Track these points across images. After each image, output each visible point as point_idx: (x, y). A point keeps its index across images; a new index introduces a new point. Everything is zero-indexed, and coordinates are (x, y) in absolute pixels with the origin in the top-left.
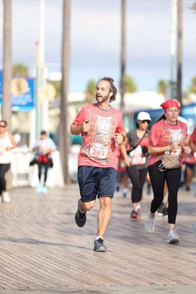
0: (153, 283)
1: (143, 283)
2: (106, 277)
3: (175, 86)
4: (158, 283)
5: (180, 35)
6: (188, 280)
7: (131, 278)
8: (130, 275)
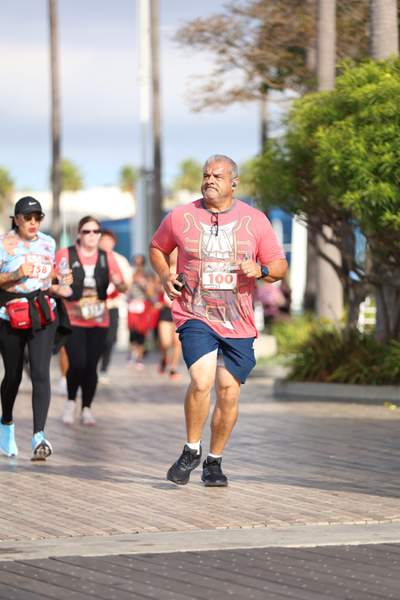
0: (115, 530)
1: (97, 532)
2: (32, 523)
3: (150, 178)
5: (156, 86)
6: (178, 521)
7: (75, 522)
8: (73, 518)
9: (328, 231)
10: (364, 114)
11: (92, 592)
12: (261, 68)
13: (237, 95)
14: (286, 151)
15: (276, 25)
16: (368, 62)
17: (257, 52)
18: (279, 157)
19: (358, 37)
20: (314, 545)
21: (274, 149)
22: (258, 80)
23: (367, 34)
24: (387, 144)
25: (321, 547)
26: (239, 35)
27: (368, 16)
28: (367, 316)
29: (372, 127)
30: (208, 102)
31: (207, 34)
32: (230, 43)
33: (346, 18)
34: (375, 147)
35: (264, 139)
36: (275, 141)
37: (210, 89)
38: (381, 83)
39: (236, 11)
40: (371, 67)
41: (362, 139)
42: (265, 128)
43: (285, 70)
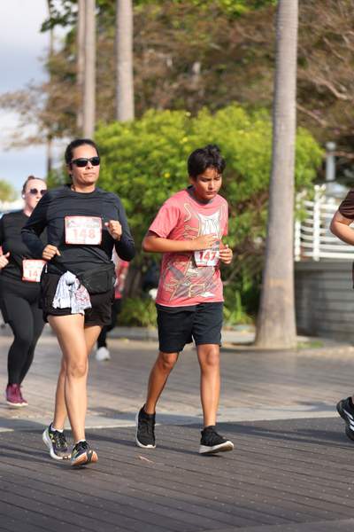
10: (111, 155)
12: (48, 124)
13: (32, 141)
14: (62, 177)
15: (57, 98)
16: (114, 123)
17: (45, 114)
18: (57, 181)
19: (108, 108)
21: (54, 175)
22: (46, 131)
23: (113, 104)
24: (126, 176)
26: (34, 103)
27: (115, 95)
29: (115, 164)
30: (14, 145)
31: (14, 102)
32: (28, 108)
33: (102, 95)
34: (118, 177)
35: (49, 169)
36: (55, 171)
37: (15, 136)
38: (123, 136)
39: (32, 88)
40: (116, 126)
41: (110, 170)
42: (50, 162)
43: (63, 125)
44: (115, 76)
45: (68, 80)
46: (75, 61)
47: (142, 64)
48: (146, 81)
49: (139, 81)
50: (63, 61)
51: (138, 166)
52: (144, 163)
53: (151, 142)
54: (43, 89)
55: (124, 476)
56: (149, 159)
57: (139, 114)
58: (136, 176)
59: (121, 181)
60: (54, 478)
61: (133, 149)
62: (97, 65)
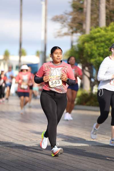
0: (31, 140)
1: (27, 140)
2: (11, 137)
4: (34, 140)
5: (46, 31)
7: (22, 137)
9: (87, 68)
10: (96, 40)
11: (26, 154)
12: (72, 28)
13: (66, 34)
14: (77, 48)
15: (76, 18)
16: (98, 27)
17: (71, 24)
18: (75, 50)
19: (95, 22)
20: (80, 145)
21: (74, 48)
22: (71, 31)
23: (98, 20)
24: (102, 48)
25: (82, 146)
26: (67, 20)
27: (98, 17)
28: (96, 90)
29: (98, 44)
30: (59, 36)
31: (59, 19)
32: (64, 21)
33: (93, 17)
34: (99, 48)
35: (72, 46)
36: (74, 46)
37: (59, 32)
38: (101, 33)
39: (66, 14)
40: (99, 29)
42: (72, 42)
44: (98, 9)
45: (80, 11)
46: (83, 3)
47: (109, 5)
48: (110, 11)
49: (108, 11)
50: (78, 4)
51: (107, 45)
52: (109, 43)
53: (112, 35)
54: (70, 14)
55: (100, 165)
56: (112, 41)
57: (108, 24)
58: (106, 48)
59: (100, 50)
60: (73, 164)
61: (105, 38)
62: (92, 5)
